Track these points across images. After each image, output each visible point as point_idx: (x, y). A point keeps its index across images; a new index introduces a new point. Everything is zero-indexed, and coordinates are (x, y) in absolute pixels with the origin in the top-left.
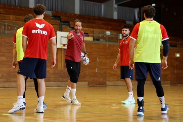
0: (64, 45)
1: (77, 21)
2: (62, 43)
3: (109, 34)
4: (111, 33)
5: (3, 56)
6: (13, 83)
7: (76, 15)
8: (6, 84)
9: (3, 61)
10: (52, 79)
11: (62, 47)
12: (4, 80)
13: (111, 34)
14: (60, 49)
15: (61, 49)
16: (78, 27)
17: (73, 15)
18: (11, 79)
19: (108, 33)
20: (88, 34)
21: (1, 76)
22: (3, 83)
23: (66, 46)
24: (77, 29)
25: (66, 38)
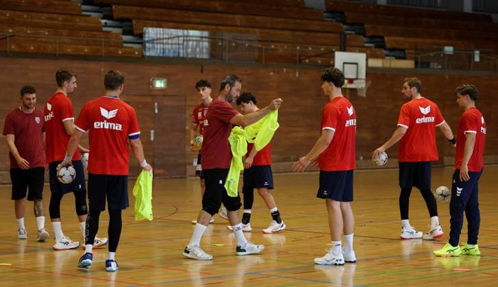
0: (350, 81)
3: (452, 53)
4: (454, 50)
7: (379, 6)
13: (454, 53)
17: (371, 7)
19: (449, 49)
20: (403, 50)
25: (356, 66)
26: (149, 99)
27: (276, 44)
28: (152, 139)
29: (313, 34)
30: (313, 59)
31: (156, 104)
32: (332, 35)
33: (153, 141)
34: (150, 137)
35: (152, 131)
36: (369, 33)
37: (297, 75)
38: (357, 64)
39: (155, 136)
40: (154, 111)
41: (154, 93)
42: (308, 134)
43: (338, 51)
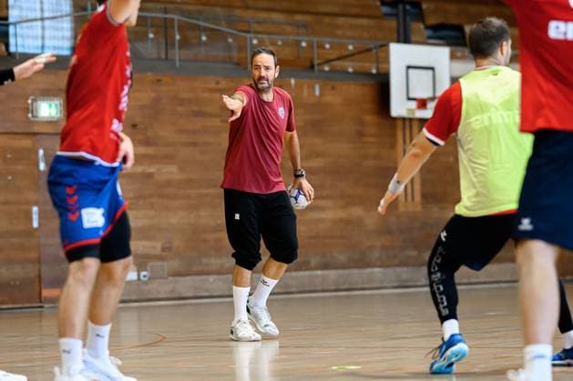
0: (422, 104)
1: (260, 52)
2: (412, 95)
5: (169, 159)
6: (212, 278)
8: (186, 285)
9: (168, 184)
10: (376, 254)
11: (410, 110)
12: (175, 264)
14: (404, 119)
15: (407, 123)
16: (262, 69)
18: (205, 260)
21: (163, 249)
22: (170, 278)
23: (432, 106)
24: (261, 78)
25: (430, 72)
26: (26, 143)
27: (260, 36)
28: (35, 224)
29: (327, 20)
30: (337, 63)
31: (41, 152)
32: (364, 22)
33: (37, 229)
34: (30, 219)
35: (35, 209)
36: (433, 20)
37: (317, 93)
38: (432, 69)
39: (40, 218)
40: (38, 166)
41: (36, 129)
42: (341, 214)
43: (394, 41)
